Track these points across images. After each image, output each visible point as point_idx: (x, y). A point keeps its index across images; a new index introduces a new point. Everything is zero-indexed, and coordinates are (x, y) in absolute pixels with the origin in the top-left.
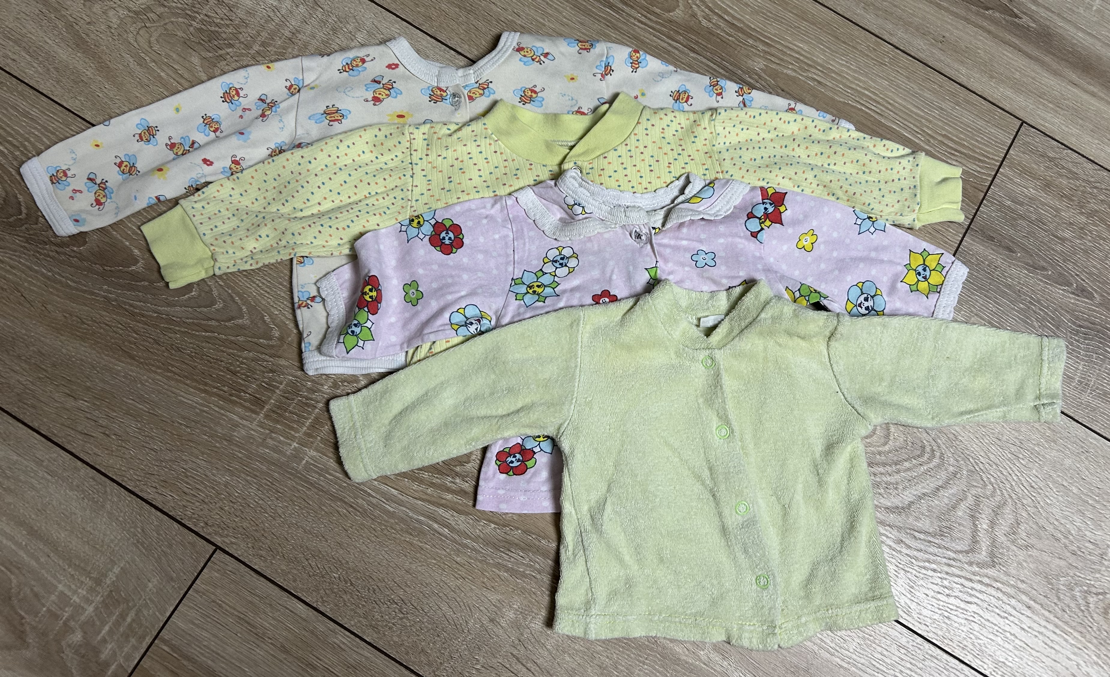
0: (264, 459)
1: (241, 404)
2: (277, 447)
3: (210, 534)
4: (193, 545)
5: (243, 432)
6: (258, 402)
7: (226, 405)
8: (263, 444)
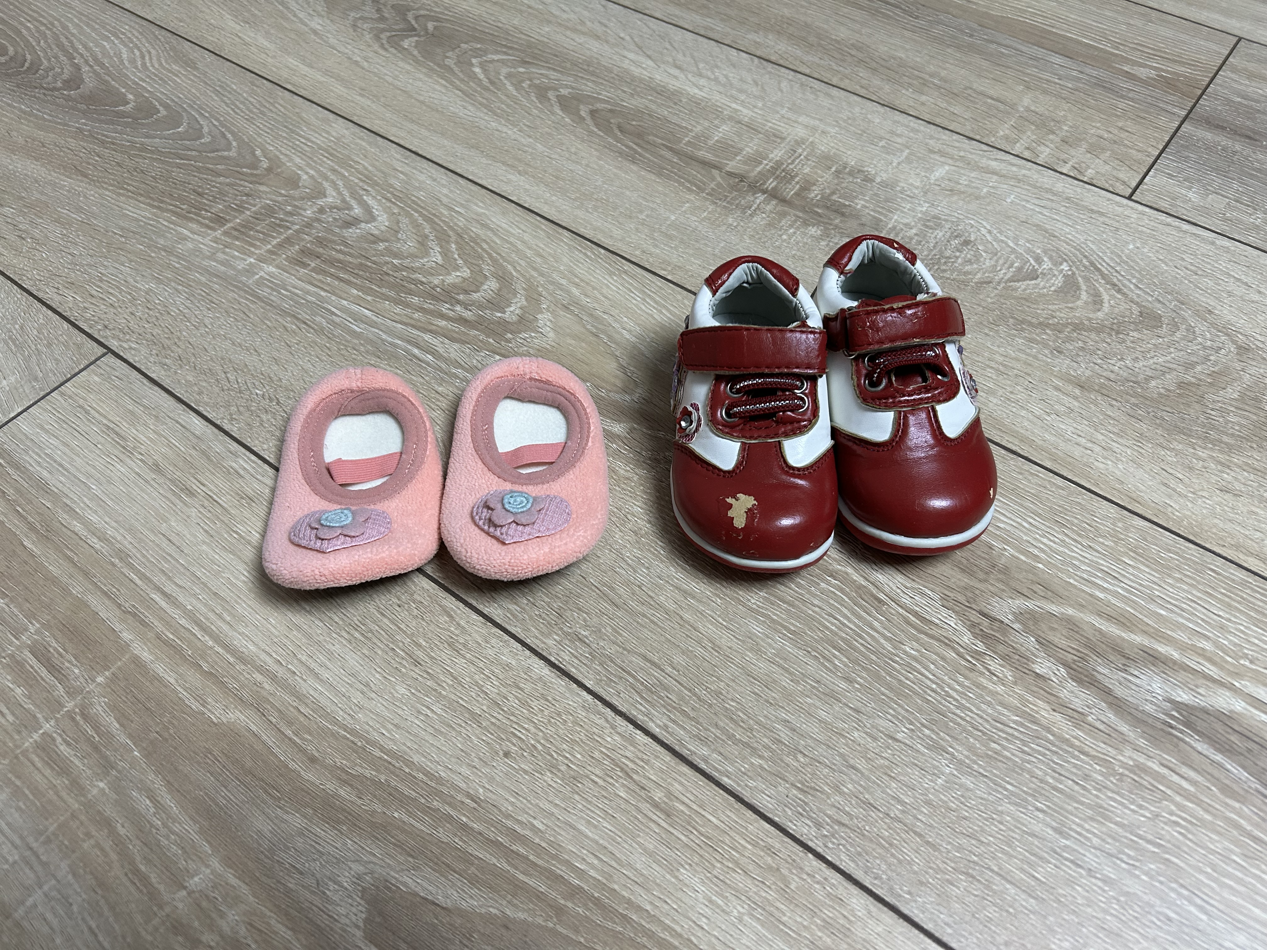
0: (206, 271)
1: (198, 221)
2: (227, 260)
3: (106, 337)
4: (79, 347)
5: (190, 245)
6: (219, 220)
7: (179, 221)
8: (212, 257)
